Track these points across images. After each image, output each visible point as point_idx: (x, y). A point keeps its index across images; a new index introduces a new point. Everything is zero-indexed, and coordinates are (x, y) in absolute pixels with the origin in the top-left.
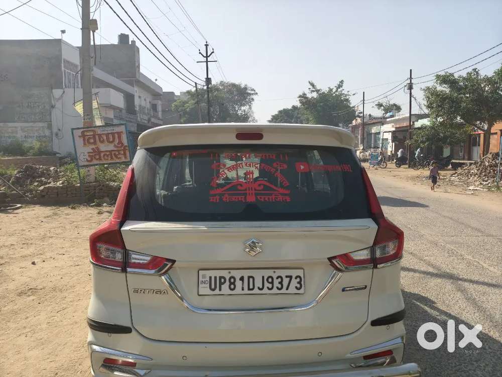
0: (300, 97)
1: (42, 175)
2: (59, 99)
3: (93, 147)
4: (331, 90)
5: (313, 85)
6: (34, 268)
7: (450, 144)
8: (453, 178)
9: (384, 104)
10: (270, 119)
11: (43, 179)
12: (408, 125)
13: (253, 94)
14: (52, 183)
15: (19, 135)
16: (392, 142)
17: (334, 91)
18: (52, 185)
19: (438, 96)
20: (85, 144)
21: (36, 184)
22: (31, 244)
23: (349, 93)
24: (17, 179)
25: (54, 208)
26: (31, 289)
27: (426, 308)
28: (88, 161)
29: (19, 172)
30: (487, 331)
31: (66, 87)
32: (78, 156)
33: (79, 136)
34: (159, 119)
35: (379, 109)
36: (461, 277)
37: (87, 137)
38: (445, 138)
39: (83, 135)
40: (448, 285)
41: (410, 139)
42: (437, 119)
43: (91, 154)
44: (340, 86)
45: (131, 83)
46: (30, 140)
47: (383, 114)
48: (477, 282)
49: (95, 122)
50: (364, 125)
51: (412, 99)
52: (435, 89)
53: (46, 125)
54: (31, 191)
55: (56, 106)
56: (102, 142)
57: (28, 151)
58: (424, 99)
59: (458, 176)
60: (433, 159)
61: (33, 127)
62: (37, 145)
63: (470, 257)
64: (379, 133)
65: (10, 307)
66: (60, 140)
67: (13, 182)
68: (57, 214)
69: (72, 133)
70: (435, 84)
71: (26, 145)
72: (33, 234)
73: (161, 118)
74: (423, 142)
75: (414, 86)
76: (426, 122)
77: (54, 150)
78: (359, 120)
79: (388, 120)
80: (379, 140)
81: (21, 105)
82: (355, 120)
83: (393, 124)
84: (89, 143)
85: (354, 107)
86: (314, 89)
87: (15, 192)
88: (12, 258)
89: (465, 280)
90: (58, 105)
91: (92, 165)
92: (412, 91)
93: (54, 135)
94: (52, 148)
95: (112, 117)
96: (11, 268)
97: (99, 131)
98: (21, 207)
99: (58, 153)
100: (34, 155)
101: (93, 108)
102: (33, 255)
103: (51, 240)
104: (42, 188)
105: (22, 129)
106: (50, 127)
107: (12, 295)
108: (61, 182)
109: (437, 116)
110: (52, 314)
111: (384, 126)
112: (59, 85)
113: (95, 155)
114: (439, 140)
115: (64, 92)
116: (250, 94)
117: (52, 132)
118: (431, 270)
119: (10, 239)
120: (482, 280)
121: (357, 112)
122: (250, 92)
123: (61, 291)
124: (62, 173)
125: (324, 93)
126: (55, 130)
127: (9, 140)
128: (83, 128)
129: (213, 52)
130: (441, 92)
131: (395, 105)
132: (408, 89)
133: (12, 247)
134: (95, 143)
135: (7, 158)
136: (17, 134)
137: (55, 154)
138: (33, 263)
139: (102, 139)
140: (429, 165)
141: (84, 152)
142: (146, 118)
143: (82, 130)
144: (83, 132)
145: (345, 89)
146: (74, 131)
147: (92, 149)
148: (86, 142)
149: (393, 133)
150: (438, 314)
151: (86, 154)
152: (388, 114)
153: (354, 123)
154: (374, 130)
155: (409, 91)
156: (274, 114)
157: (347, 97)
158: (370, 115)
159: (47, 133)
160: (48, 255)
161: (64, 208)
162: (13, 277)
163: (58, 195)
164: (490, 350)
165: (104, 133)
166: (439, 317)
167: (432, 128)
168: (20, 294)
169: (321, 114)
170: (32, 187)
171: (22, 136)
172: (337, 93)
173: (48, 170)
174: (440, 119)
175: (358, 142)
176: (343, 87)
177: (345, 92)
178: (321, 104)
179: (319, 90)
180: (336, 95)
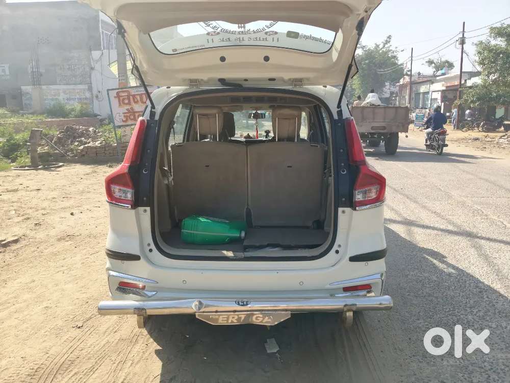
1: (82, 135)
2: (98, 61)
3: (128, 107)
4: (377, 46)
6: (73, 218)
7: (503, 104)
8: (501, 140)
9: (435, 61)
11: (83, 139)
12: (459, 83)
14: (91, 142)
15: (61, 98)
16: (441, 102)
17: (381, 46)
18: (91, 144)
19: (490, 51)
20: (120, 105)
21: (76, 144)
22: (71, 198)
23: (397, 49)
24: (59, 138)
25: (93, 166)
26: (69, 235)
27: (435, 261)
28: (123, 121)
29: (60, 133)
30: (490, 283)
31: (104, 49)
32: (114, 116)
33: (115, 97)
35: (430, 66)
36: (479, 235)
37: (121, 98)
38: (499, 97)
39: (118, 96)
40: (463, 242)
41: (460, 99)
42: (488, 77)
43: (126, 115)
44: (387, 42)
46: (71, 102)
47: (434, 72)
48: (495, 241)
49: (130, 83)
50: (412, 83)
51: (464, 54)
52: (488, 43)
53: (87, 87)
54: (72, 150)
55: (95, 68)
56: (136, 102)
57: (70, 113)
58: (475, 55)
59: (507, 138)
60: (483, 120)
61: (74, 89)
62: (78, 107)
63: (495, 217)
64: (428, 93)
65: (50, 249)
66: (101, 102)
67: (55, 142)
68: (95, 172)
69: (108, 94)
70: (489, 38)
71: (68, 107)
72: (73, 189)
74: (472, 102)
75: (466, 41)
76: (477, 80)
77: (95, 112)
78: (407, 79)
79: (438, 78)
80: (428, 100)
81: (62, 67)
82: (403, 79)
83: (443, 83)
84: (124, 103)
85: (402, 64)
87: (58, 152)
88: (54, 210)
89: (483, 238)
90: (97, 66)
91: (128, 126)
92: (464, 45)
93: (94, 97)
94: (93, 111)
96: (52, 217)
97: (133, 92)
98: (63, 165)
99: (99, 115)
100: (76, 116)
101: (128, 69)
102: (73, 207)
103: (88, 195)
104: (82, 147)
105: (64, 92)
106: (90, 89)
107: (52, 240)
108: (99, 142)
109: (489, 73)
110: (86, 256)
111: (434, 84)
112: (98, 47)
113: (130, 115)
114: (491, 99)
115: (103, 53)
117: (92, 94)
118: (450, 228)
119: (52, 193)
120: (500, 238)
121: (405, 70)
123: (95, 237)
124: (101, 133)
125: (369, 50)
126: (95, 92)
127: (52, 103)
128: (118, 89)
130: (495, 46)
131: (447, 62)
132: (460, 44)
133: (54, 200)
134: (129, 103)
135: (49, 120)
136: (59, 96)
137: (96, 115)
138: (72, 214)
139: (136, 100)
140: (478, 127)
141: (119, 112)
143: (117, 91)
144: (118, 93)
145: (393, 45)
146: (110, 92)
147: (127, 110)
148: (121, 102)
149: (443, 91)
150: (445, 266)
151: (121, 114)
152: (440, 72)
153: (402, 82)
154: (423, 89)
155: (460, 46)
157: (395, 53)
158: (419, 74)
159: (88, 95)
160: (86, 207)
161: (101, 166)
162: (54, 225)
163: (96, 154)
164: (486, 299)
165: (137, 93)
166: (445, 270)
167: (484, 86)
168: (59, 240)
169: (365, 72)
170: (72, 147)
171: (63, 99)
172: (384, 50)
173: (87, 131)
174: (492, 77)
175: (406, 102)
176: (391, 43)
177: (392, 48)
178: (367, 62)
179: (364, 47)
180: (383, 51)
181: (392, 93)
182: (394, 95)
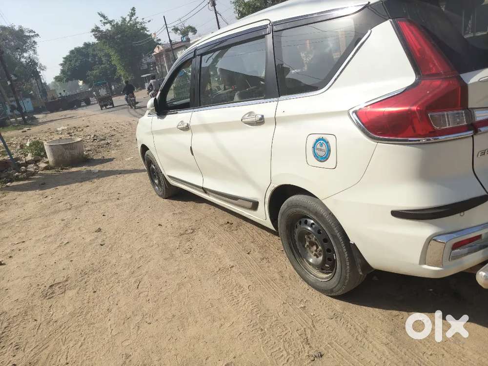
0: (93, 31)
4: (124, 20)
5: (104, 17)
9: (180, 28)
10: (62, 62)
13: (33, 36)
17: (128, 19)
23: (144, 20)
35: (176, 33)
44: (132, 14)
47: (181, 38)
50: (166, 51)
51: (218, 15)
78: (161, 48)
82: (156, 48)
85: (151, 35)
86: (106, 21)
92: (216, 7)
116: (29, 37)
121: (155, 40)
122: (27, 34)
125: (117, 24)
131: (190, 27)
132: (212, 6)
145: (139, 17)
155: (213, 8)
156: (65, 56)
157: (143, 25)
158: (171, 41)
172: (131, 22)
176: (136, 14)
177: (139, 20)
178: (119, 36)
179: (112, 21)
180: (131, 24)
181: (149, 64)
182: (152, 65)
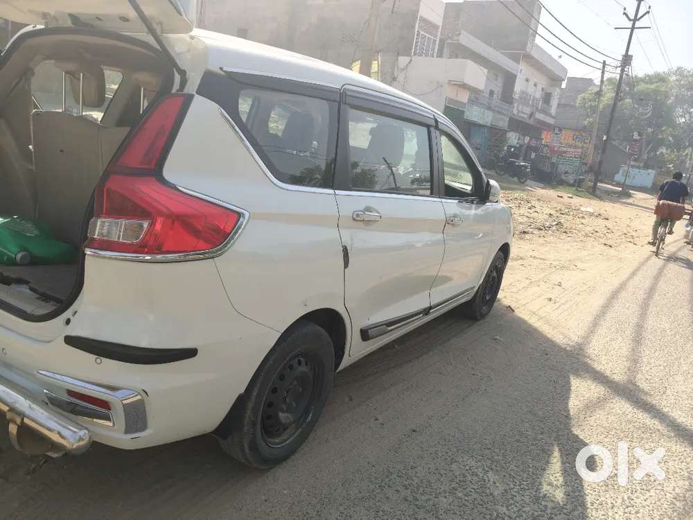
2: (403, 70)
31: (415, 54)
34: (549, 115)
45: (516, 59)
73: (553, 115)
90: (401, 78)
95: (465, 101)
115: (411, 60)
129: (648, 12)
142: (528, 110)
